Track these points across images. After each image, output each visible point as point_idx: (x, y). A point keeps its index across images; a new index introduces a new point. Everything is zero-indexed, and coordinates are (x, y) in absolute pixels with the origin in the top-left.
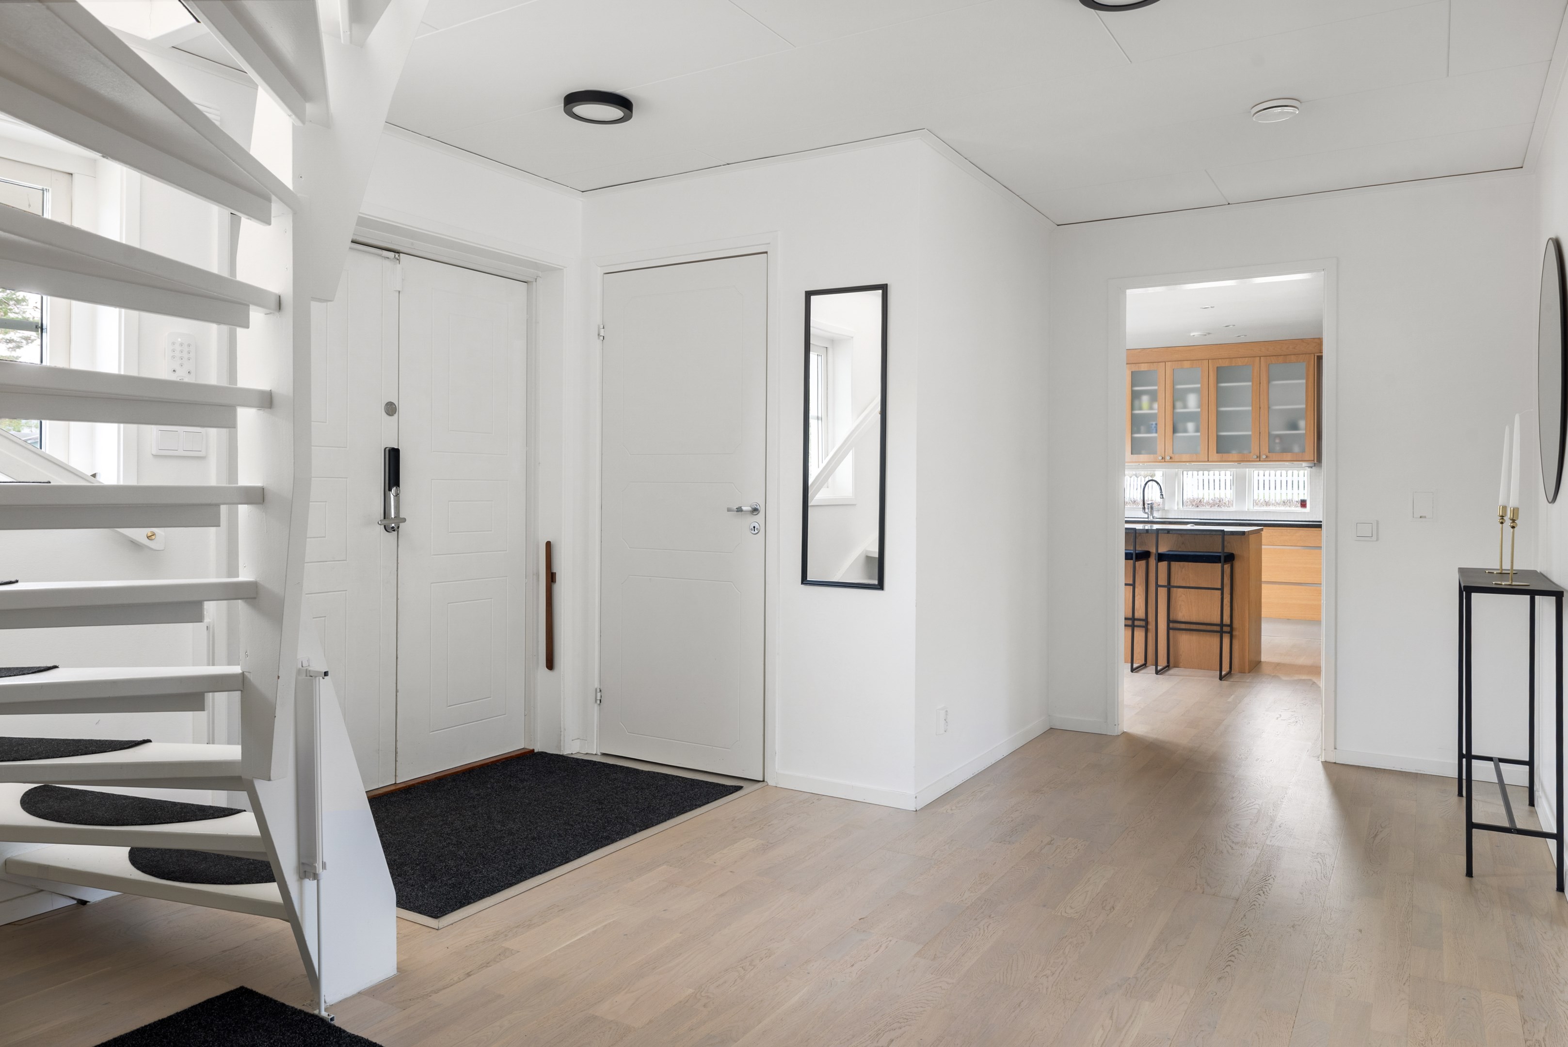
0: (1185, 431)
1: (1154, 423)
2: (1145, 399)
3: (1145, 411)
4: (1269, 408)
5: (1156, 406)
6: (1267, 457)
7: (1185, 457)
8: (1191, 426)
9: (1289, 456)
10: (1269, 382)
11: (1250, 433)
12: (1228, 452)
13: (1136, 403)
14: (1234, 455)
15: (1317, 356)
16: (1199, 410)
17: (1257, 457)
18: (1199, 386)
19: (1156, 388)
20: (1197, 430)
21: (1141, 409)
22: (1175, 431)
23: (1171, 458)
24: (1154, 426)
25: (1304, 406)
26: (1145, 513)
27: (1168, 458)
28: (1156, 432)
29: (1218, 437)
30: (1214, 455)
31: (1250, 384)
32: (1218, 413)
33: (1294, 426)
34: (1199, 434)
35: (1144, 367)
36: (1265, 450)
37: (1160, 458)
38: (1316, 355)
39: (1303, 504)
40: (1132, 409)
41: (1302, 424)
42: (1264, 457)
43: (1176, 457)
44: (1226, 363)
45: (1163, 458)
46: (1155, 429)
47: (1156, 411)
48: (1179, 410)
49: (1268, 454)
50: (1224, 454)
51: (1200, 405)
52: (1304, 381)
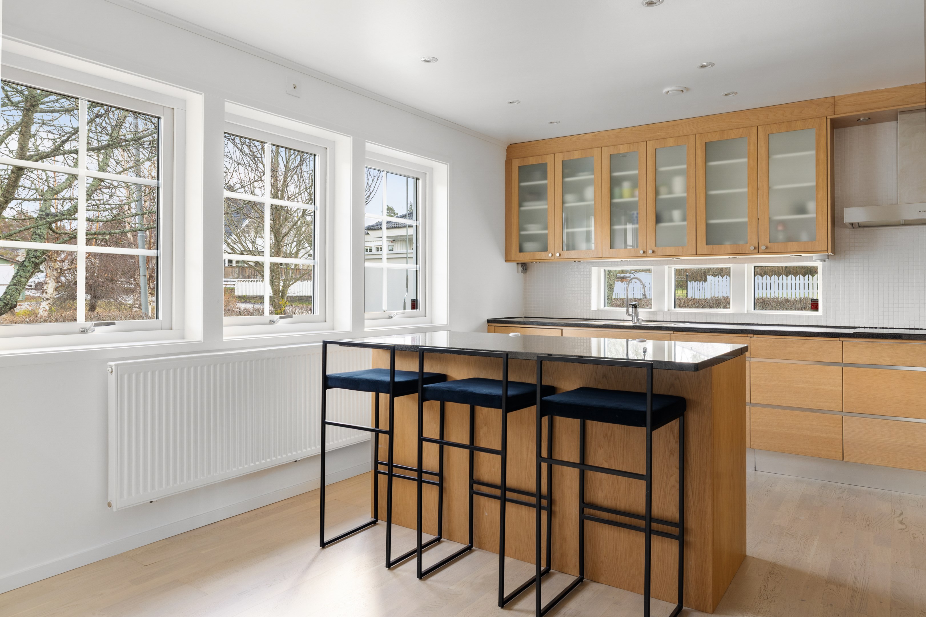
0: (671, 220)
1: (635, 212)
2: (626, 186)
3: (626, 199)
4: (769, 188)
5: (637, 192)
6: (767, 248)
7: (670, 250)
8: (676, 214)
9: (795, 246)
10: (768, 157)
11: (745, 220)
12: (720, 243)
13: (617, 191)
14: (728, 246)
15: (831, 120)
16: (685, 195)
17: (755, 248)
18: (685, 166)
19: (636, 172)
20: (684, 219)
21: (621, 197)
22: (658, 219)
23: (653, 252)
24: (635, 215)
25: (814, 184)
26: (629, 315)
27: (650, 252)
28: (637, 223)
29: (707, 225)
30: (702, 246)
31: (745, 160)
32: (707, 197)
33: (802, 210)
34: (685, 223)
35: (623, 149)
36: (764, 241)
37: (642, 252)
38: (829, 117)
39: (815, 305)
40: (612, 197)
41: (811, 206)
42: (763, 248)
43: (659, 251)
44: (715, 138)
45: (644, 252)
46: (636, 219)
47: (636, 199)
48: (663, 196)
49: (769, 245)
50: (714, 246)
51: (687, 189)
52: (813, 152)
